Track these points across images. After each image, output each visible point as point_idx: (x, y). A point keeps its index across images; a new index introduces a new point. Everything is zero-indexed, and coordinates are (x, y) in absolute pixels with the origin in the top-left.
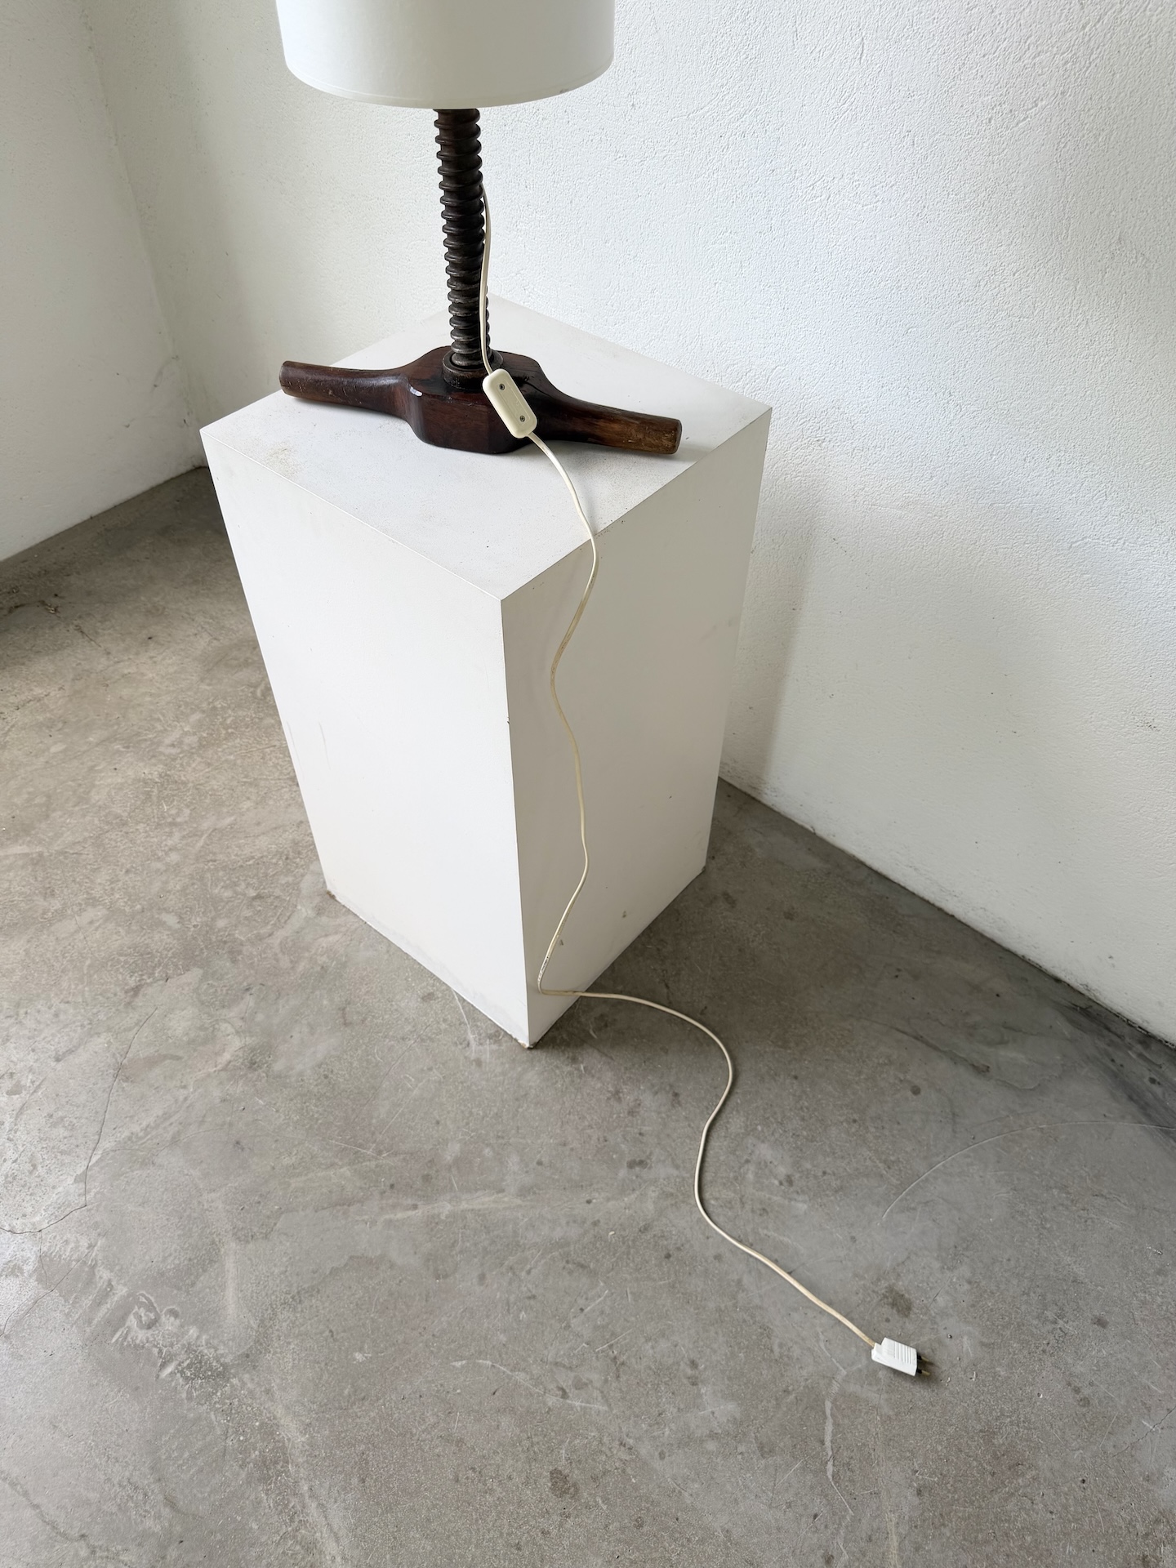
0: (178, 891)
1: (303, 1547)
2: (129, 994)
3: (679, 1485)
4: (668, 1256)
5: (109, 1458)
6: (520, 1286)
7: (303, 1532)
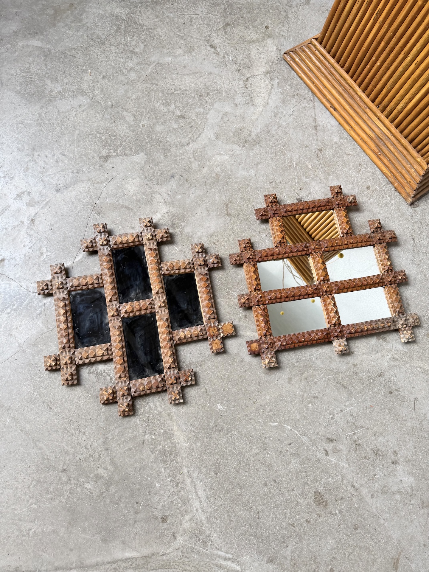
0: (134, 99)
1: (182, 501)
2: (102, 160)
3: (379, 513)
4: (391, 393)
5: (80, 432)
6: (310, 390)
7: (183, 493)
